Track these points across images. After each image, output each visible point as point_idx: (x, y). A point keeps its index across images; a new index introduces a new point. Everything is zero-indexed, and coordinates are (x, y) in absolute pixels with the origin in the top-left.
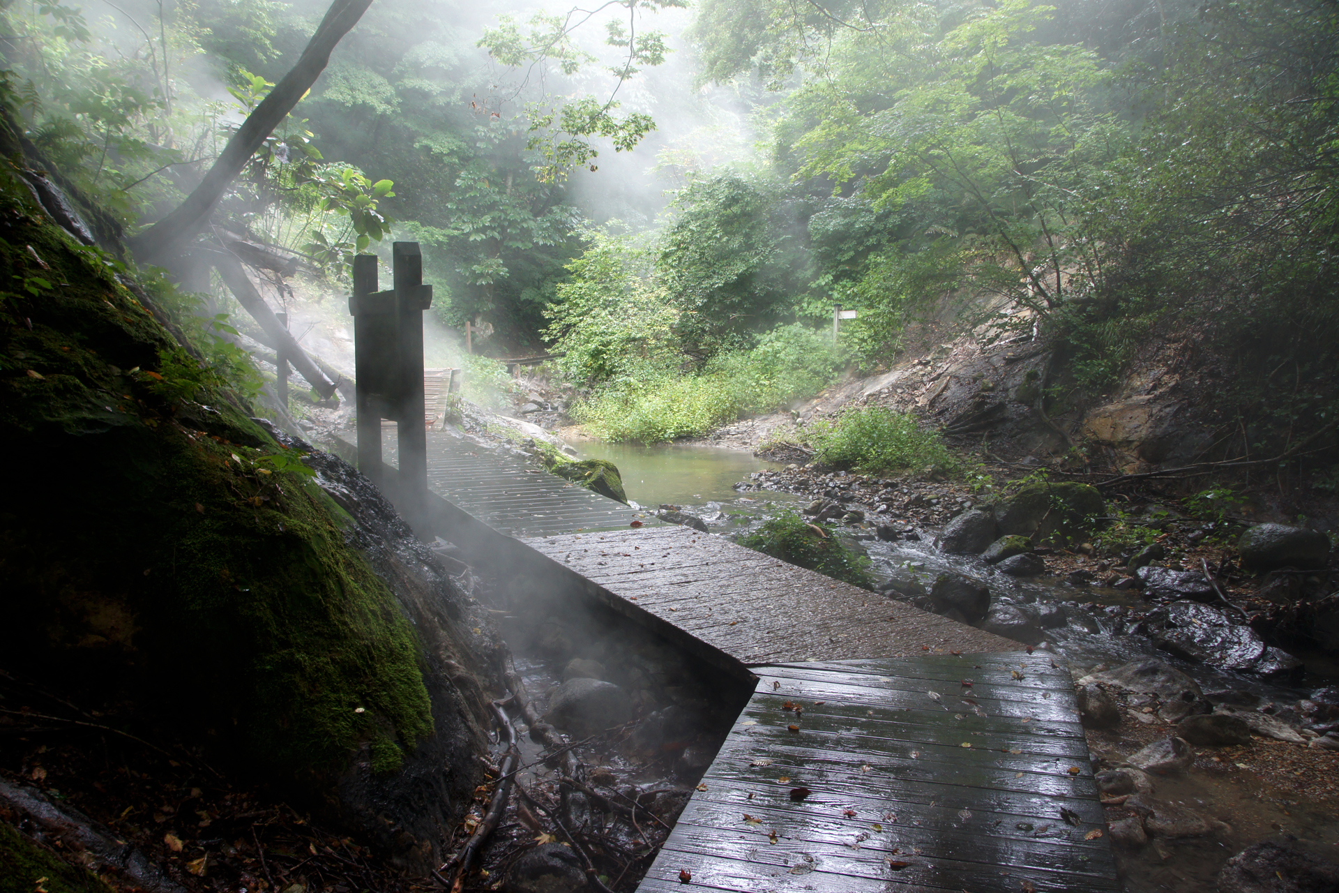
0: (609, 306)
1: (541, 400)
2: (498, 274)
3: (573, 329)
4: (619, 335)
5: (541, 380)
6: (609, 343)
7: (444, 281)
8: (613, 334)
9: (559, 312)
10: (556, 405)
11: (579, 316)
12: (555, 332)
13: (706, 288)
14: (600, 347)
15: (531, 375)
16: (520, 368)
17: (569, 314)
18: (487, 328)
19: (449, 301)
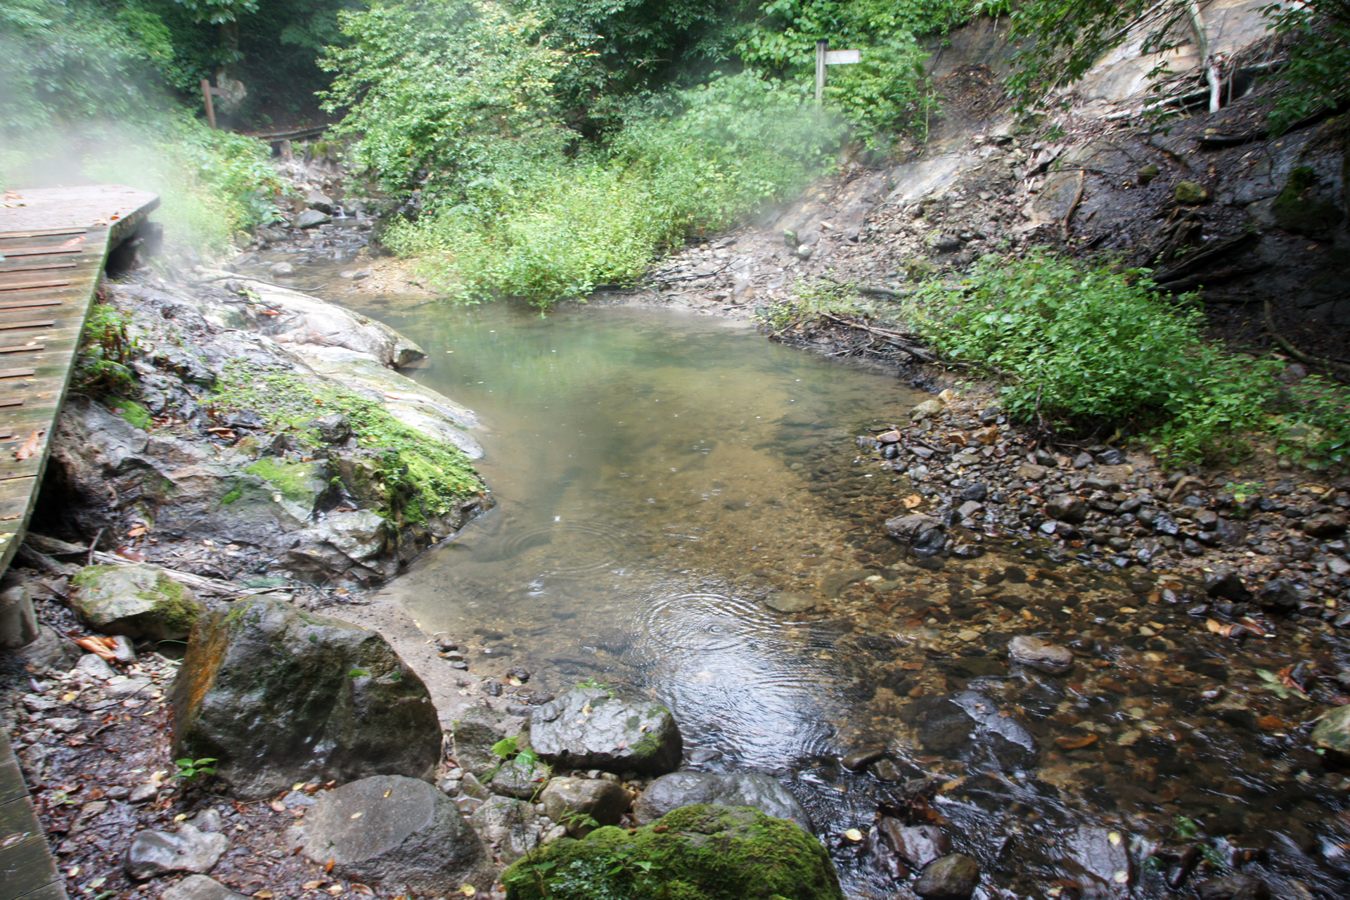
0: (430, 48)
1: (327, 201)
2: (243, 7)
3: (372, 90)
4: (457, 101)
5: (324, 163)
6: (442, 114)
7: (157, 17)
8: (446, 97)
9: (347, 60)
10: (352, 209)
11: (382, 66)
12: (343, 95)
13: (595, 15)
14: (427, 122)
15: (308, 157)
16: (290, 146)
17: (364, 64)
18: (235, 88)
19: (168, 48)
